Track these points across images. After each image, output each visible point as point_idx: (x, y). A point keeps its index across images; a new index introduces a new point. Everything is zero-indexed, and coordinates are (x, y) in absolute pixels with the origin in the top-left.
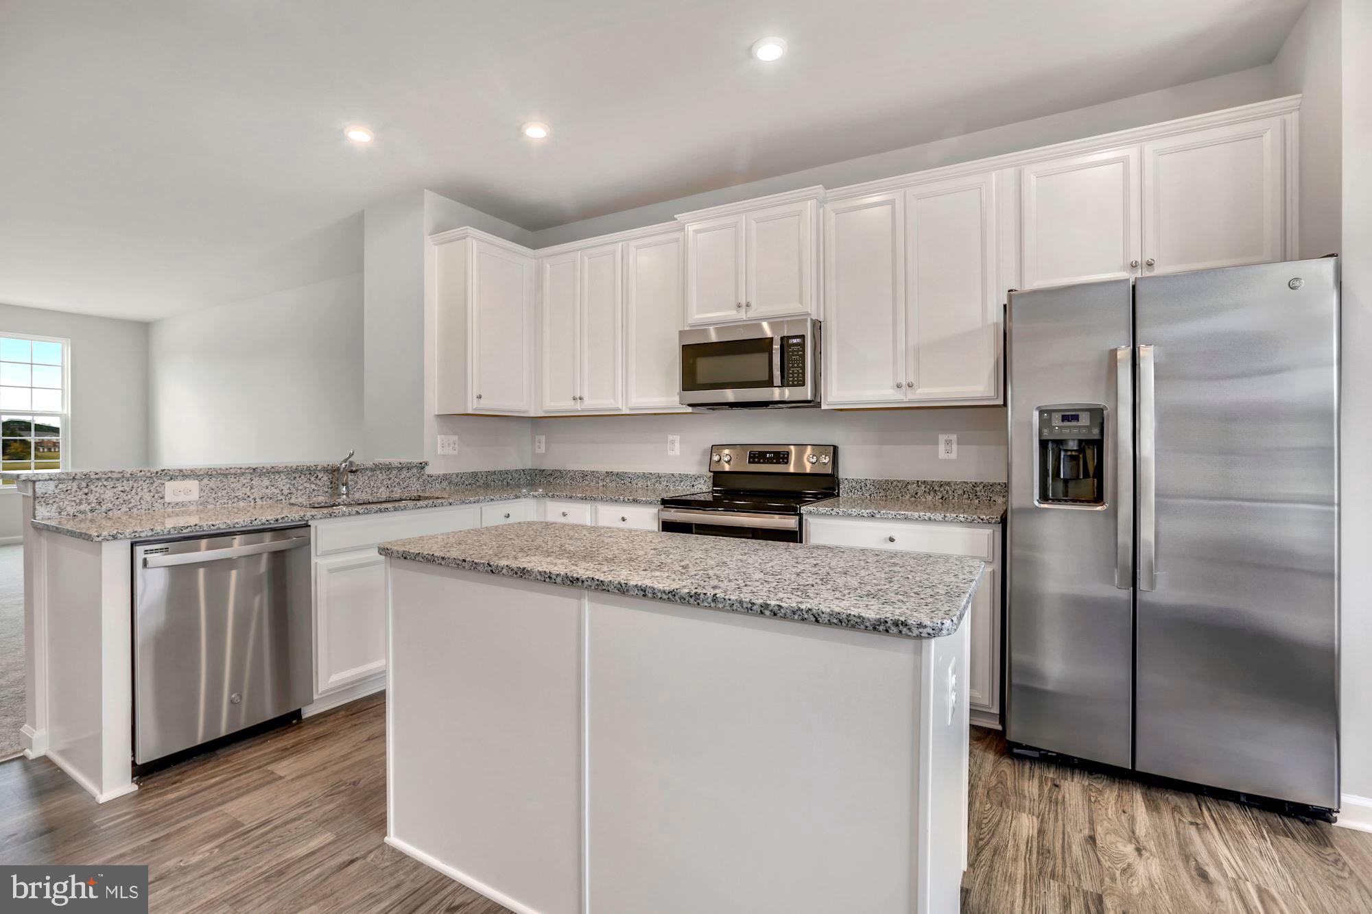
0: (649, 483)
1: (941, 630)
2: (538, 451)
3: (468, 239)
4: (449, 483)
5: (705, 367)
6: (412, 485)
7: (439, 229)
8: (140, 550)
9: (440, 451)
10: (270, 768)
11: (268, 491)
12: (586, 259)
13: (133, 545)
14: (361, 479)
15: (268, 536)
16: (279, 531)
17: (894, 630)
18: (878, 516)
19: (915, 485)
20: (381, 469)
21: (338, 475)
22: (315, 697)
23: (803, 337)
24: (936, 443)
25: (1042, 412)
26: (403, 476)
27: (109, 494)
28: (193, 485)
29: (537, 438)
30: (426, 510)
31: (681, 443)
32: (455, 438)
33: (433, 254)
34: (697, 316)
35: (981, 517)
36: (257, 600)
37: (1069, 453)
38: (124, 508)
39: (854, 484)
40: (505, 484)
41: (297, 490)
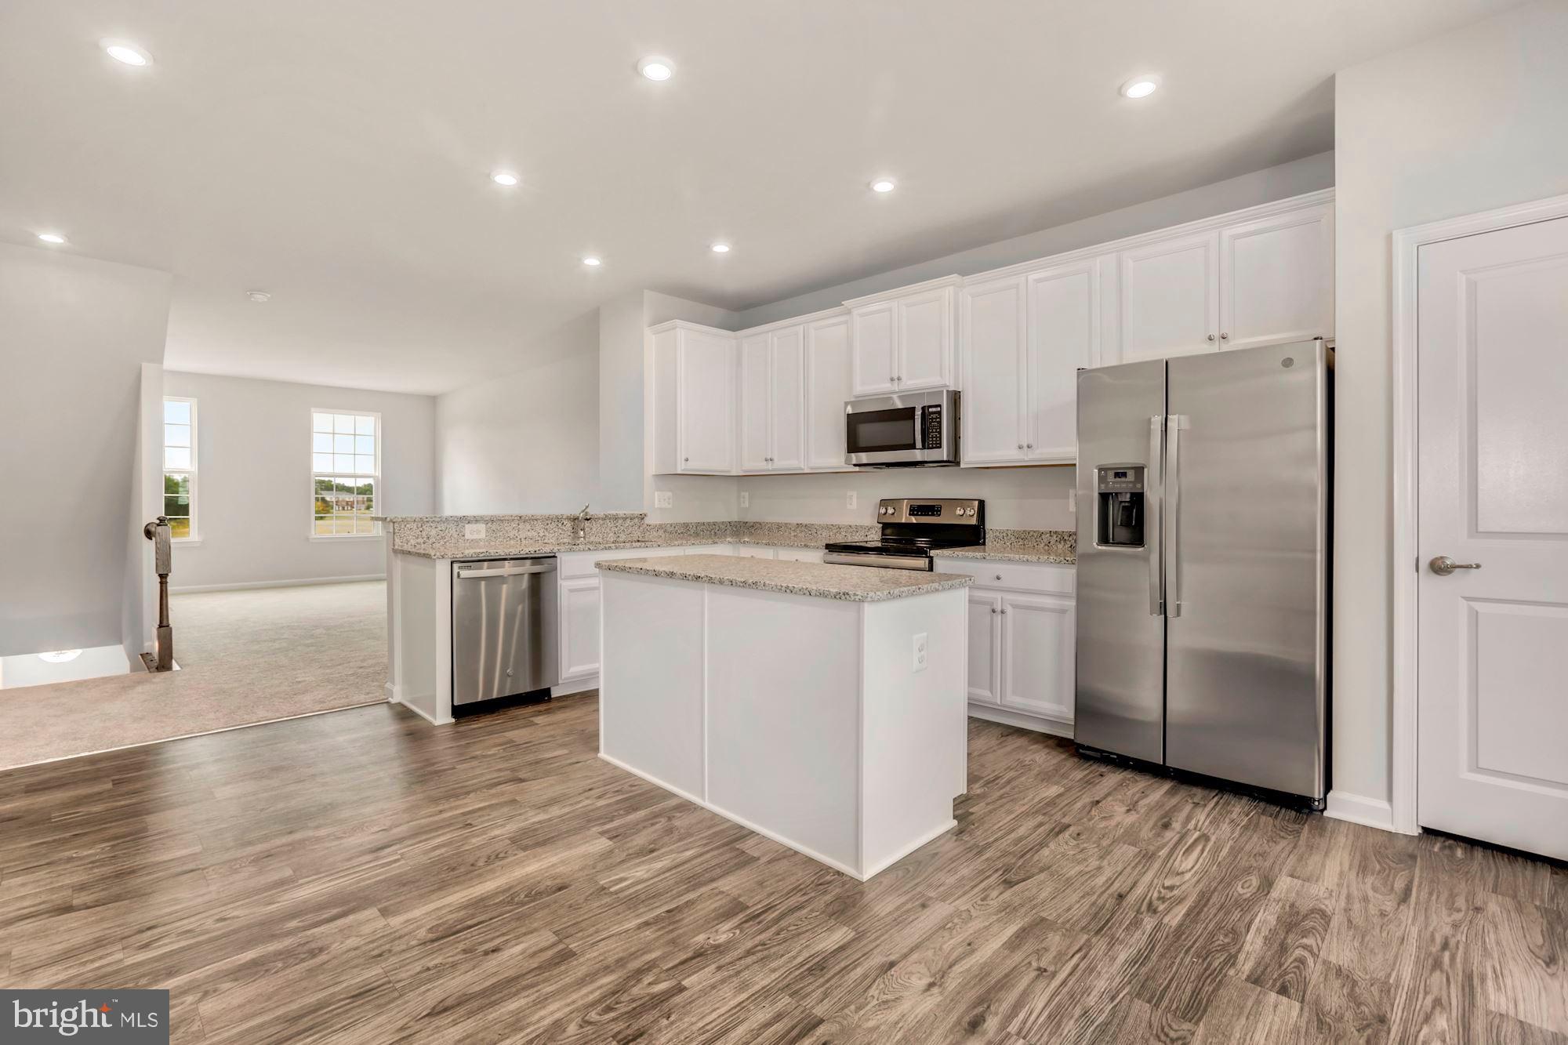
0: (831, 533)
1: (867, 597)
2: (742, 505)
3: (678, 329)
4: (664, 532)
5: (866, 431)
6: (634, 531)
7: (657, 320)
8: (456, 566)
9: (657, 505)
10: (531, 719)
11: (529, 533)
12: (775, 339)
13: (452, 563)
14: (595, 526)
15: (528, 562)
16: (536, 559)
17: (843, 597)
18: (987, 558)
19: (1048, 535)
20: (610, 519)
21: (579, 523)
22: (560, 682)
23: (940, 406)
24: (1067, 497)
25: (1100, 470)
26: (627, 524)
27: (433, 532)
28: (482, 527)
29: (743, 494)
30: (640, 550)
31: (857, 498)
32: (670, 494)
33: (651, 340)
34: (860, 389)
35: (1067, 559)
36: (520, 608)
37: (1123, 504)
38: (442, 543)
39: (998, 533)
40: (713, 533)
41: (549, 533)
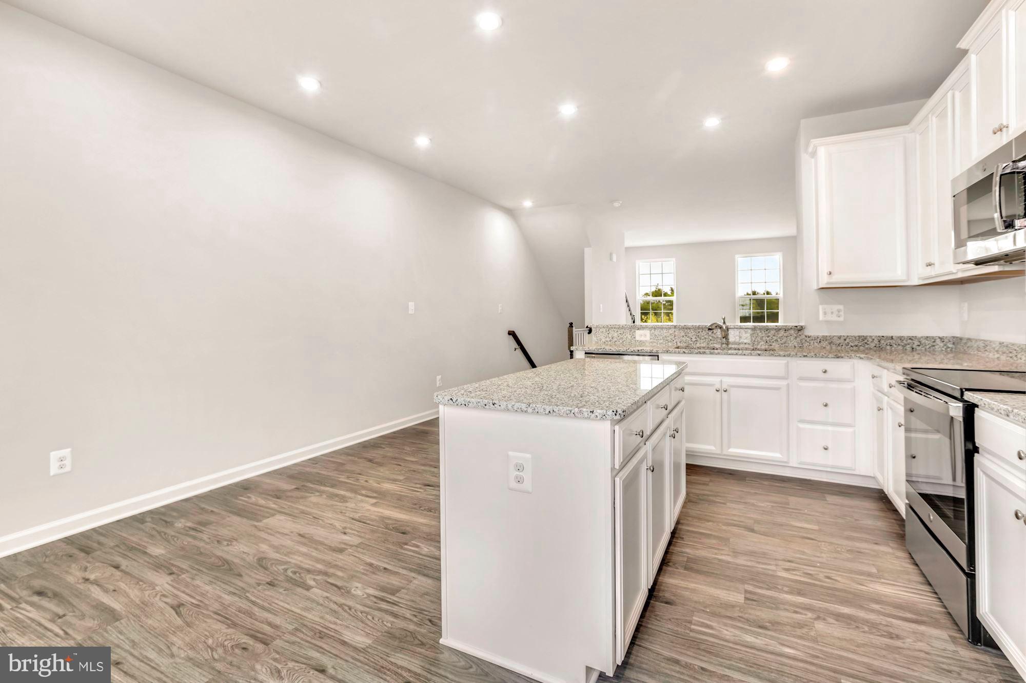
4: (830, 343)
6: (789, 342)
9: (821, 317)
11: (683, 338)
26: (780, 335)
28: (647, 332)
32: (841, 307)
38: (621, 341)
